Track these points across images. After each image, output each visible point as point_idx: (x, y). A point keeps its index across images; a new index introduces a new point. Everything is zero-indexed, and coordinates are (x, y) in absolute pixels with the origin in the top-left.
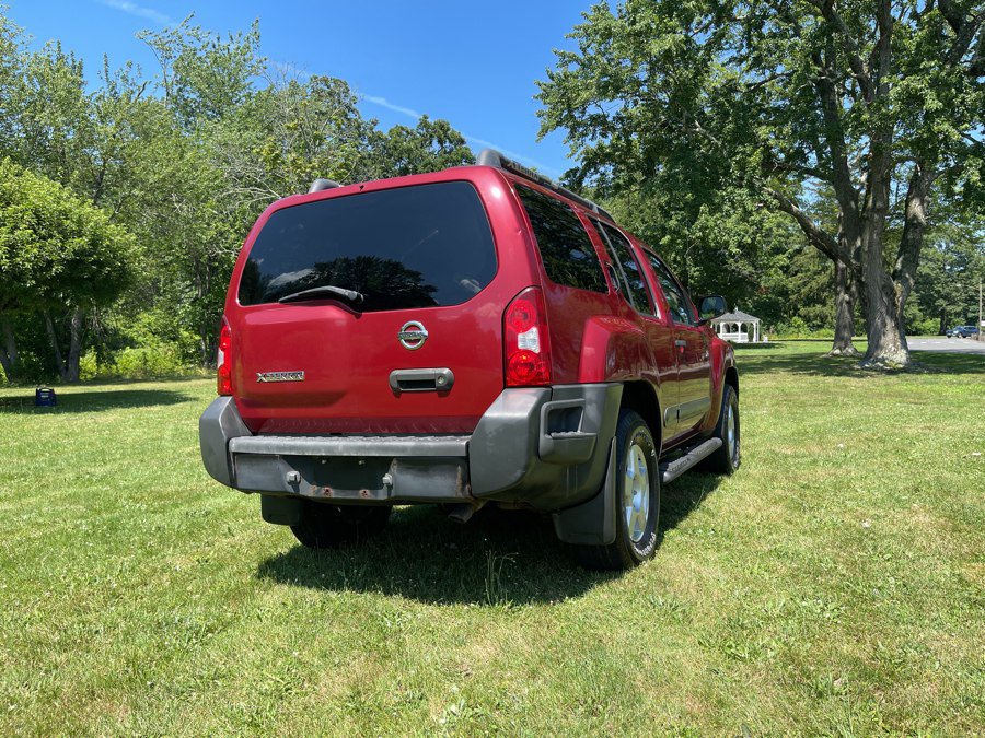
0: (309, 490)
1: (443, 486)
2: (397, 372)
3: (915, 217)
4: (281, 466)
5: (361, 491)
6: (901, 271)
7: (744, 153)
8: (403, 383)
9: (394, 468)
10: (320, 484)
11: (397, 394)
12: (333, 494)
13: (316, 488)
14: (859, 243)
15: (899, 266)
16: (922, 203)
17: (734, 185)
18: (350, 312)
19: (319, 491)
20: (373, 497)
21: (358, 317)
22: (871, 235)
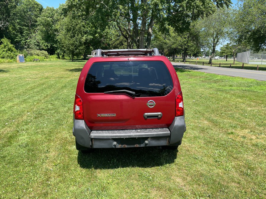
0: (119, 146)
1: (163, 143)
2: (146, 114)
3: (150, 33)
4: (111, 141)
5: (136, 145)
6: (147, 46)
7: (115, 12)
8: (149, 116)
9: (149, 140)
10: (122, 144)
11: (146, 119)
12: (126, 146)
13: (121, 145)
14: (138, 38)
15: (146, 45)
16: (151, 29)
17: (113, 21)
18: (131, 97)
19: (121, 146)
20: (139, 146)
21: (134, 99)
22: (142, 37)
